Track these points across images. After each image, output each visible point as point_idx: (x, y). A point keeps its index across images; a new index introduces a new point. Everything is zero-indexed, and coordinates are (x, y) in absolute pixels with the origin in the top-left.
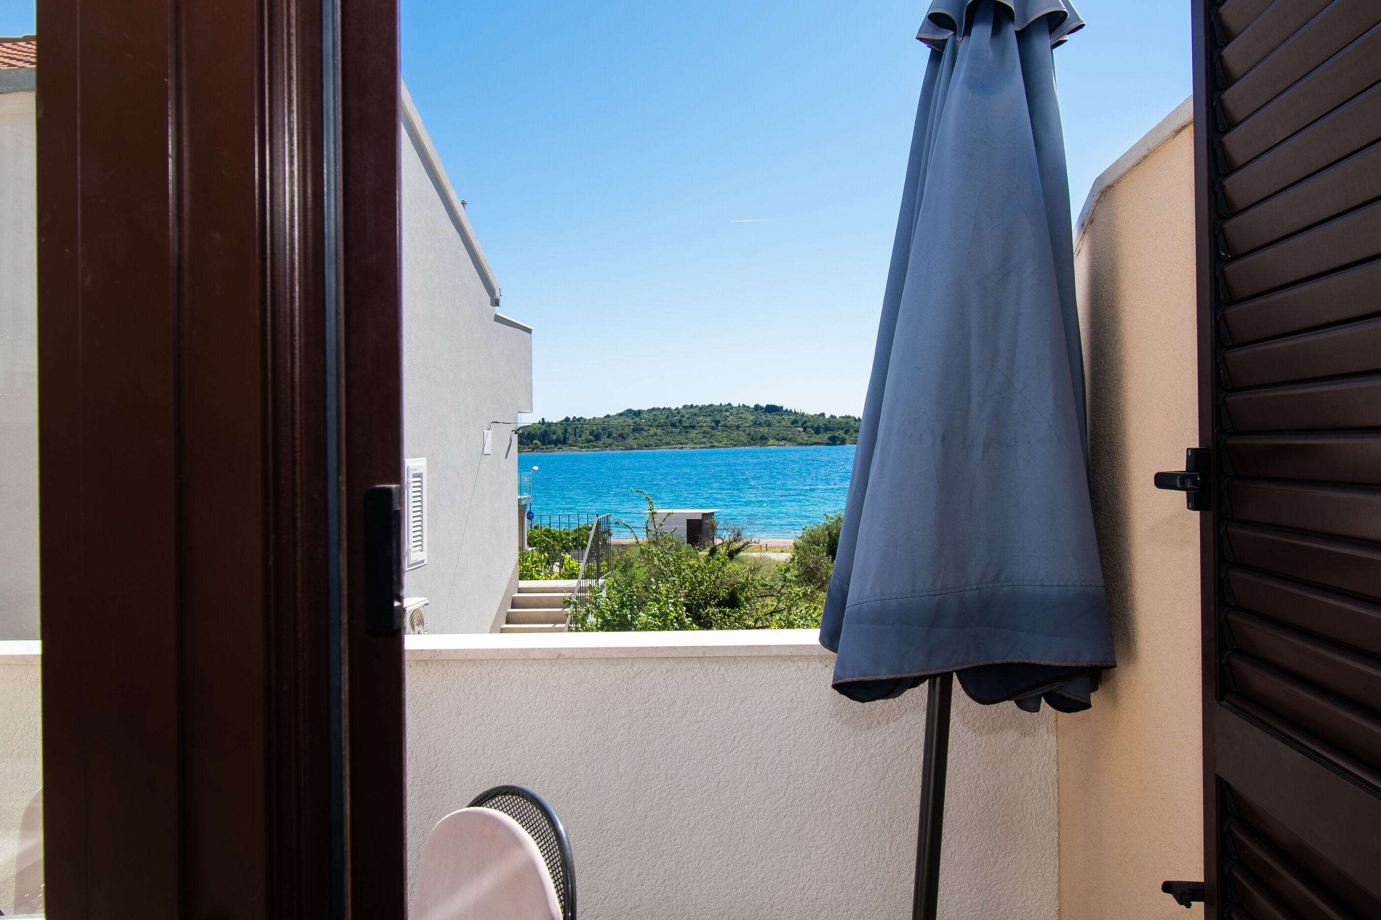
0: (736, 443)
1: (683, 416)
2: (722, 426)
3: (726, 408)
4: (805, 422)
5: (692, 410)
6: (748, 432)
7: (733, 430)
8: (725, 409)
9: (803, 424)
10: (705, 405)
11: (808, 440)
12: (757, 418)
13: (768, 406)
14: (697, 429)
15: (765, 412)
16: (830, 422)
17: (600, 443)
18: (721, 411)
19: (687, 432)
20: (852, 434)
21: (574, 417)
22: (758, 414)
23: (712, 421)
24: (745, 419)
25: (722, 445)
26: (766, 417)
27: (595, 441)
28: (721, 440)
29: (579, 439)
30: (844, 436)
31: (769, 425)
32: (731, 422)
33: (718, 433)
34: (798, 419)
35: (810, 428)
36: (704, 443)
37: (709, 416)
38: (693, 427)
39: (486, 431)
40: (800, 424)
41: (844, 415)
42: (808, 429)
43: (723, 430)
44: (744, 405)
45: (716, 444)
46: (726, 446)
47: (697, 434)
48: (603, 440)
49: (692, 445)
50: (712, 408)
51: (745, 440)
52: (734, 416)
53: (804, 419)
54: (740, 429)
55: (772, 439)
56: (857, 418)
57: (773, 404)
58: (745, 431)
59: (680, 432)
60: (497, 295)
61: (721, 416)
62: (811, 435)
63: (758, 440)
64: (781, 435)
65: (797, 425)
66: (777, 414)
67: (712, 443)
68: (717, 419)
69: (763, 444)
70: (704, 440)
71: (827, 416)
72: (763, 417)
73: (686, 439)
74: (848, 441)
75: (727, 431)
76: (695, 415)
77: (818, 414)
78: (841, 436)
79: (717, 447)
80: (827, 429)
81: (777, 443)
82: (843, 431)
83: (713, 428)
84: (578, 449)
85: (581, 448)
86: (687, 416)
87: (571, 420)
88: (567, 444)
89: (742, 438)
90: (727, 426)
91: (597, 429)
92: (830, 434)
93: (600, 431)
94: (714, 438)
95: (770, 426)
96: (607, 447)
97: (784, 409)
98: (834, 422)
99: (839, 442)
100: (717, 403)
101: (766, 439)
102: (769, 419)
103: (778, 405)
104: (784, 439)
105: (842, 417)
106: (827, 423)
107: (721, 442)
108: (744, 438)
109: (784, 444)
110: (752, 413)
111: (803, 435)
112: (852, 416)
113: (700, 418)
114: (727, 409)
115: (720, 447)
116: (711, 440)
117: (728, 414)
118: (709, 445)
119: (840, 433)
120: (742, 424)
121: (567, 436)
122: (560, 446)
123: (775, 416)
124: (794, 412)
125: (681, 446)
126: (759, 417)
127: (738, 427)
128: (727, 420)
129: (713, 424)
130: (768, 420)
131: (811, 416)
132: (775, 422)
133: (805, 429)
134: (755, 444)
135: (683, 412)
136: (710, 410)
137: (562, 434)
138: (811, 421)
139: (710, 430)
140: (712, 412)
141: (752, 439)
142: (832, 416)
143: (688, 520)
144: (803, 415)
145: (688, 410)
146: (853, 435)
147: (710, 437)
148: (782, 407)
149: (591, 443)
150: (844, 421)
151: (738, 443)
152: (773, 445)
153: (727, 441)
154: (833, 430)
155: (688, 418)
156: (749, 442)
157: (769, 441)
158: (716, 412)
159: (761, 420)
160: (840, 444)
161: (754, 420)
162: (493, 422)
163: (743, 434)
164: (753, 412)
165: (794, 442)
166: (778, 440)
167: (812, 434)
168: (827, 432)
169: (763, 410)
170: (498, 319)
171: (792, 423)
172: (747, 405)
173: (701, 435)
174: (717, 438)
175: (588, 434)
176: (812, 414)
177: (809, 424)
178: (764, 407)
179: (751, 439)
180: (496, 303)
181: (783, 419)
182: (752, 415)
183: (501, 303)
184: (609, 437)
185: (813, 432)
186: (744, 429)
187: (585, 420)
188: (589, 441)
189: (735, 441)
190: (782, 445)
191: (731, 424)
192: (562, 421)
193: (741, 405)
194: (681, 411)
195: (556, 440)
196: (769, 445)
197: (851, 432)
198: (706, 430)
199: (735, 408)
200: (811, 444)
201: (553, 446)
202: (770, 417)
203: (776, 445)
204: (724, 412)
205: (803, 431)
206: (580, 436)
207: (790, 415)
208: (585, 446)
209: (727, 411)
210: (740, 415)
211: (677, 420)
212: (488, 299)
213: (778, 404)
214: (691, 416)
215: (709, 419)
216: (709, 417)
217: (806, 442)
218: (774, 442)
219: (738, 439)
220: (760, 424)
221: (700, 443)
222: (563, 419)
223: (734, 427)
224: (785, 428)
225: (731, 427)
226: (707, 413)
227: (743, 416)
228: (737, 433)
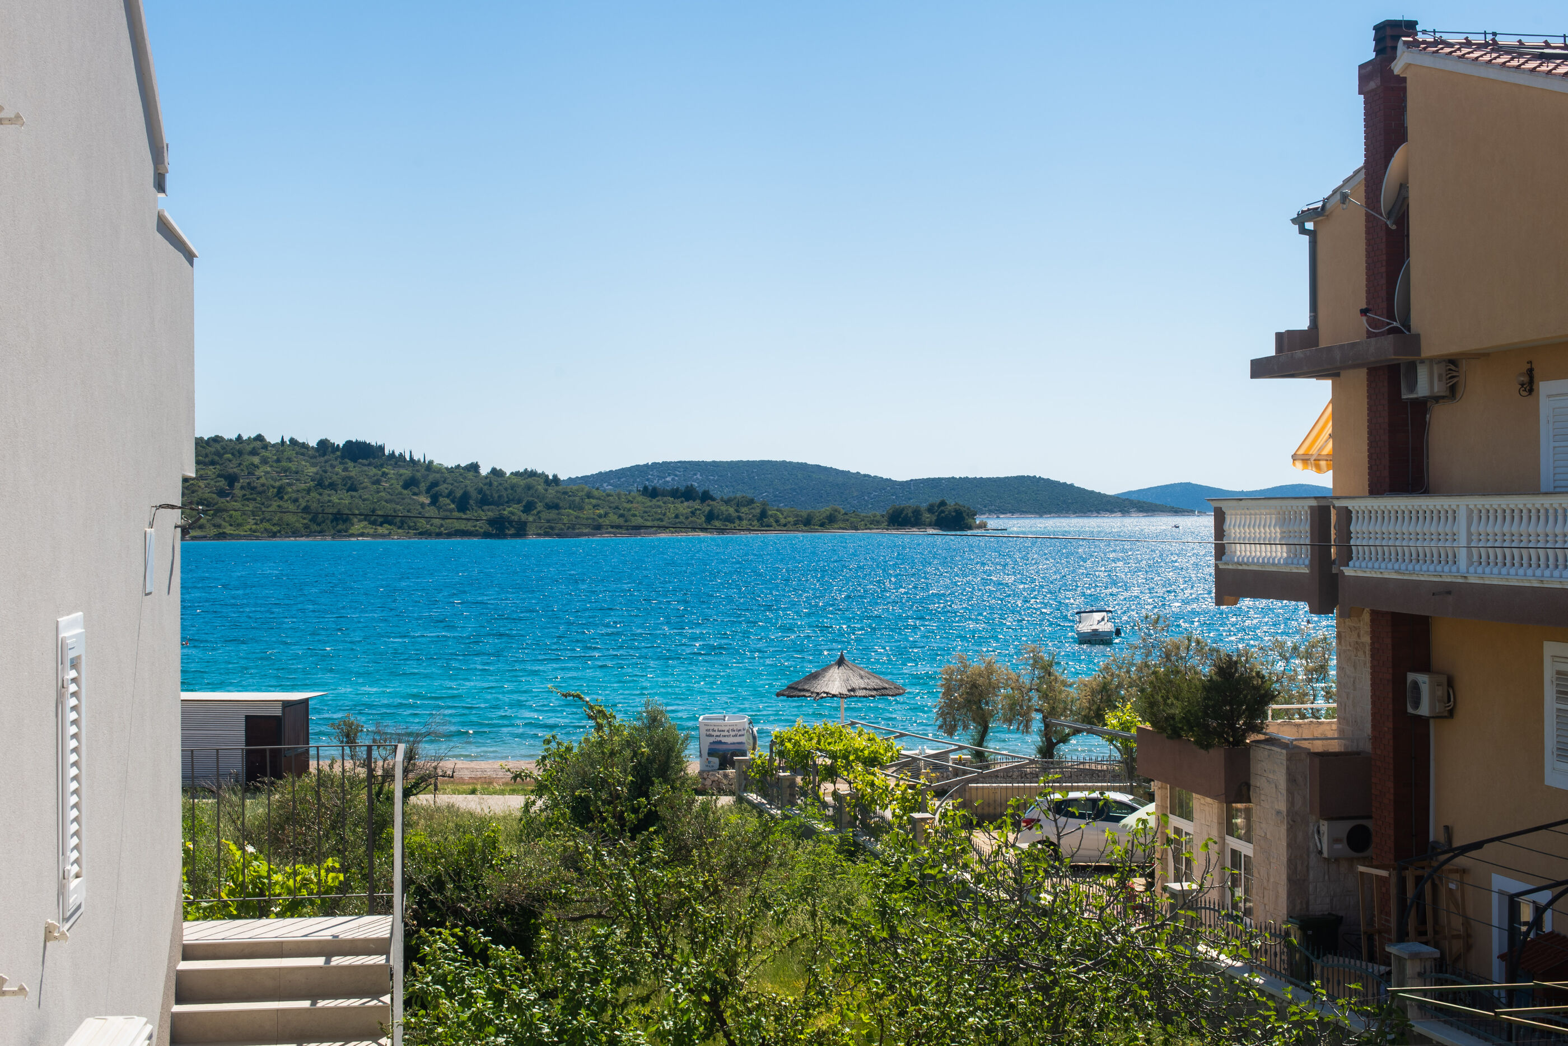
0: (275, 529)
2: (242, 488)
3: (252, 446)
4: (435, 484)
6: (303, 503)
7: (268, 498)
8: (249, 448)
9: (428, 491)
11: (442, 525)
12: (325, 472)
13: (349, 443)
15: (343, 457)
16: (490, 484)
18: (241, 453)
20: (539, 512)
22: (326, 462)
23: (219, 476)
24: (297, 473)
25: (242, 533)
26: (345, 470)
28: (240, 521)
30: (524, 517)
31: (352, 488)
32: (263, 480)
33: (234, 506)
34: (419, 474)
35: (448, 496)
37: (213, 463)
40: (423, 486)
41: (522, 470)
42: (441, 499)
43: (244, 498)
44: (293, 441)
45: (229, 530)
46: (252, 535)
50: (218, 446)
51: (298, 521)
52: (271, 466)
53: (432, 477)
54: (286, 497)
55: (360, 521)
56: (551, 477)
57: (361, 439)
58: (296, 500)
61: (240, 464)
62: (448, 514)
63: (328, 522)
64: (380, 513)
65: (416, 490)
66: (369, 465)
67: (219, 526)
68: (231, 471)
69: (339, 531)
71: (484, 471)
72: (339, 469)
74: (531, 528)
75: (255, 499)
77: (463, 465)
78: (516, 518)
79: (233, 537)
80: (484, 501)
81: (371, 531)
82: (520, 506)
83: (221, 493)
89: (291, 518)
90: (254, 488)
92: (491, 513)
94: (225, 515)
95: (355, 490)
97: (387, 452)
98: (500, 484)
99: (512, 531)
100: (230, 435)
101: (346, 520)
102: (353, 474)
103: (373, 443)
104: (387, 520)
105: (516, 474)
106: (485, 488)
107: (239, 525)
108: (294, 517)
109: (387, 532)
110: (314, 460)
111: (431, 511)
112: (539, 471)
114: (254, 448)
115: (239, 537)
116: (218, 521)
117: (256, 460)
118: (214, 531)
119: (514, 511)
120: (290, 485)
123: (366, 468)
124: (408, 459)
126: (329, 469)
127: (280, 492)
128: (253, 474)
129: (222, 483)
130: (350, 478)
131: (447, 468)
132: (367, 482)
133: (434, 501)
134: (320, 532)
136: (213, 450)
138: (448, 481)
139: (215, 496)
140: (220, 455)
141: (313, 520)
142: (494, 471)
143: (247, 717)
144: (429, 466)
146: (544, 515)
148: (381, 448)
150: (522, 483)
151: (280, 530)
152: (362, 535)
153: (256, 524)
154: (497, 503)
156: (306, 526)
157: (353, 525)
158: (229, 456)
159: (335, 478)
160: (514, 536)
161: (318, 476)
163: (292, 507)
164: (315, 457)
165: (410, 528)
166: (374, 523)
167: (451, 511)
168: (486, 508)
169: (338, 453)
171: (406, 486)
172: (301, 441)
174: (231, 516)
176: (450, 463)
177: (443, 488)
178: (341, 446)
179: (310, 521)
181: (384, 474)
182: (313, 465)
185: (453, 506)
186: (294, 495)
189: (274, 525)
190: (383, 536)
191: (263, 485)
193: (287, 440)
196: (352, 535)
197: (539, 509)
198: (206, 495)
199: (274, 446)
200: (449, 535)
202: (354, 470)
203: (368, 535)
204: (246, 457)
205: (429, 505)
207: (400, 466)
209: (254, 452)
210: (284, 464)
213: (373, 440)
217: (437, 530)
218: (364, 527)
219: (281, 519)
220: (332, 486)
223: (272, 492)
224: (389, 497)
225: (264, 492)
226: (206, 456)
227: (293, 466)
228: (279, 506)
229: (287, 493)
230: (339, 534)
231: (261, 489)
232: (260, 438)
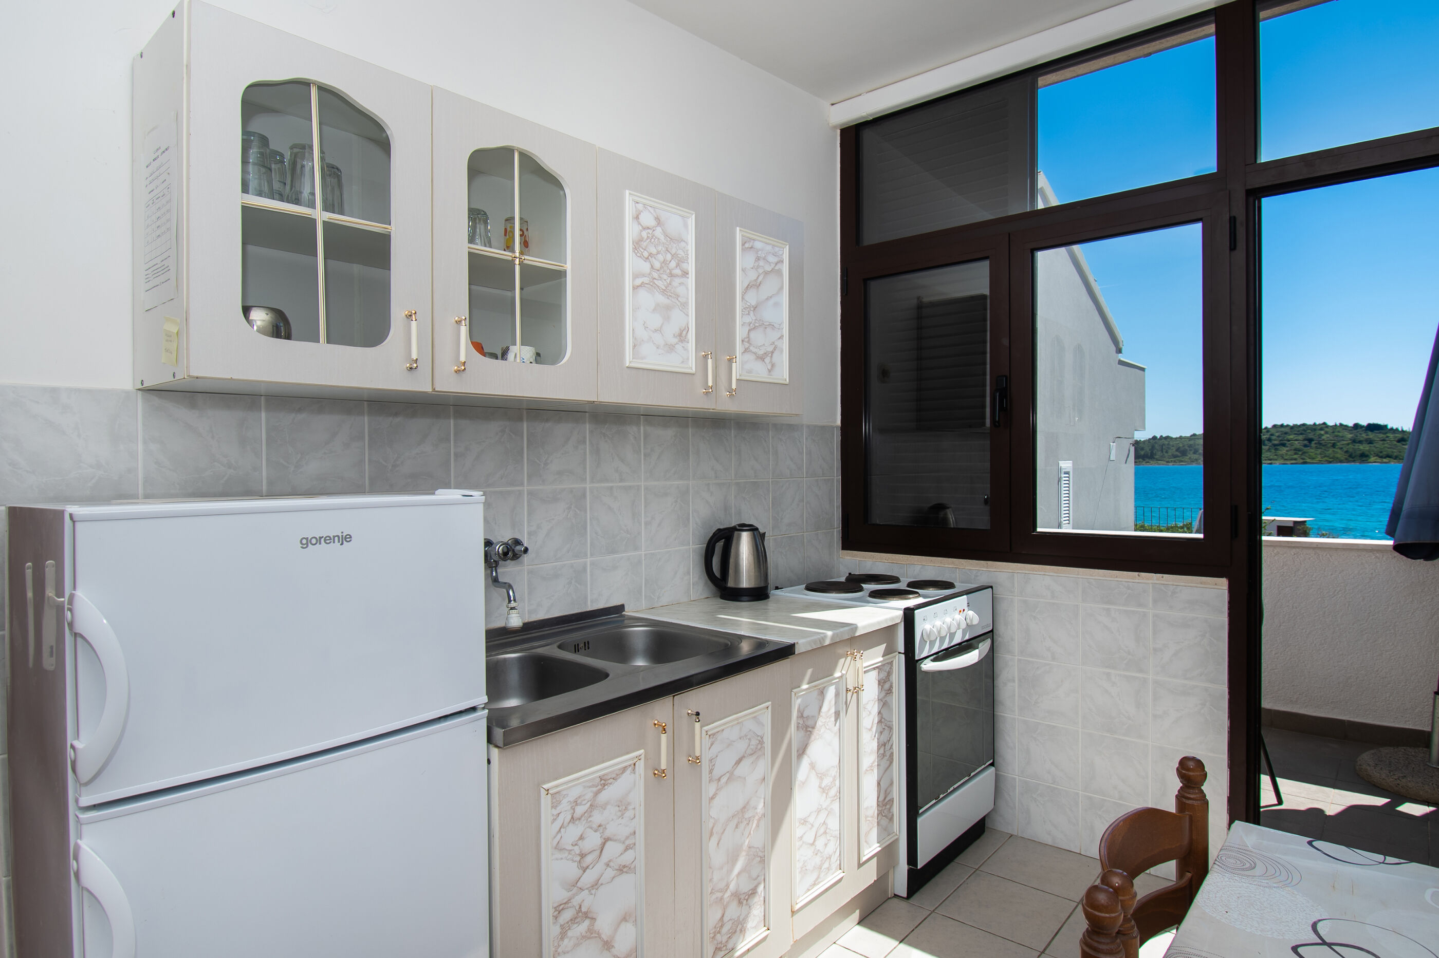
0: (1331, 460)
1: (1272, 435)
2: (1316, 444)
5: (1283, 429)
6: (1345, 449)
7: (1328, 448)
8: (1319, 428)
10: (1296, 425)
12: (1357, 436)
13: (1369, 424)
14: (1287, 447)
15: (1366, 430)
17: (1186, 458)
18: (1315, 430)
19: (1276, 449)
21: (1161, 436)
22: (1357, 432)
23: (1305, 439)
24: (1342, 437)
25: (1315, 462)
26: (1367, 435)
27: (1181, 456)
28: (1314, 457)
29: (1166, 454)
31: (1370, 443)
32: (1325, 440)
33: (1311, 451)
36: (1295, 459)
37: (1301, 434)
38: (1284, 445)
39: (1111, 444)
43: (1317, 448)
44: (1341, 425)
45: (1308, 460)
46: (1320, 462)
47: (1287, 451)
48: (1189, 456)
49: (1282, 461)
51: (1342, 457)
52: (1330, 435)
54: (1337, 447)
55: (1374, 456)
57: (1376, 422)
58: (1342, 448)
59: (1269, 449)
60: (1121, 346)
61: (1315, 434)
63: (1358, 457)
64: (1385, 453)
66: (1379, 433)
67: (1304, 459)
68: (1310, 437)
69: (1363, 461)
70: (1295, 456)
72: (1364, 435)
73: (1276, 455)
75: (1321, 448)
76: (1286, 433)
79: (1310, 463)
81: (1380, 461)
83: (1305, 446)
84: (1165, 463)
85: (1168, 462)
86: (1277, 434)
87: (1158, 438)
88: (1154, 458)
89: (1338, 455)
90: (1321, 444)
91: (1183, 446)
93: (1186, 447)
94: (1307, 455)
95: (1372, 443)
96: (1193, 462)
97: (1389, 427)
100: (1310, 423)
101: (1367, 456)
102: (1371, 437)
104: (1388, 456)
107: (1314, 459)
108: (1340, 454)
110: (1351, 432)
113: (1291, 437)
115: (1313, 463)
116: (1303, 457)
117: (1322, 432)
118: (1302, 461)
120: (1339, 442)
121: (1154, 452)
122: (1147, 460)
123: (1377, 434)
125: (1269, 462)
126: (1359, 435)
128: (1321, 438)
129: (1306, 442)
130: (1369, 438)
132: (1378, 440)
134: (1354, 461)
135: (1273, 431)
136: (1302, 429)
137: (1150, 450)
139: (1302, 447)
140: (1304, 430)
145: (1278, 429)
147: (1302, 454)
148: (1386, 426)
149: (1178, 458)
151: (1334, 460)
152: (1375, 462)
153: (1322, 458)
155: (1278, 437)
156: (1347, 459)
157: (1370, 458)
158: (1309, 431)
159: (1362, 438)
161: (1353, 438)
162: (1117, 438)
163: (1339, 451)
164: (1352, 430)
166: (1381, 457)
169: (1364, 429)
170: (1121, 363)
172: (1345, 424)
173: (1292, 452)
174: (1309, 455)
175: (1174, 450)
178: (1365, 425)
179: (1349, 456)
180: (1119, 351)
181: (1387, 437)
182: (1351, 434)
183: (1123, 351)
184: (1194, 453)
186: (1341, 446)
187: (1171, 438)
188: (1175, 456)
189: (1330, 458)
190: (1385, 462)
191: (1326, 442)
192: (1150, 439)
193: (1338, 424)
194: (1270, 430)
195: (1144, 455)
196: (1370, 462)
198: (1298, 447)
199: (1331, 426)
201: (1141, 460)
202: (1371, 435)
203: (1378, 462)
204: (1318, 431)
206: (1167, 452)
207: (1396, 433)
208: (1171, 461)
209: (1321, 429)
210: (1336, 434)
211: (1266, 438)
212: (1113, 348)
213: (1380, 423)
214: (1282, 434)
215: (1301, 437)
216: (1301, 436)
218: (1376, 459)
219: (1334, 456)
220: (1360, 442)
221: (1292, 459)
222: (1151, 438)
223: (1329, 445)
224: (1389, 446)
225: (1325, 445)
226: (1299, 431)
227: (1340, 434)
228: (1334, 451)
229: (1337, 445)
230: (1362, 462)
231: (1324, 444)
232: (1324, 424)
